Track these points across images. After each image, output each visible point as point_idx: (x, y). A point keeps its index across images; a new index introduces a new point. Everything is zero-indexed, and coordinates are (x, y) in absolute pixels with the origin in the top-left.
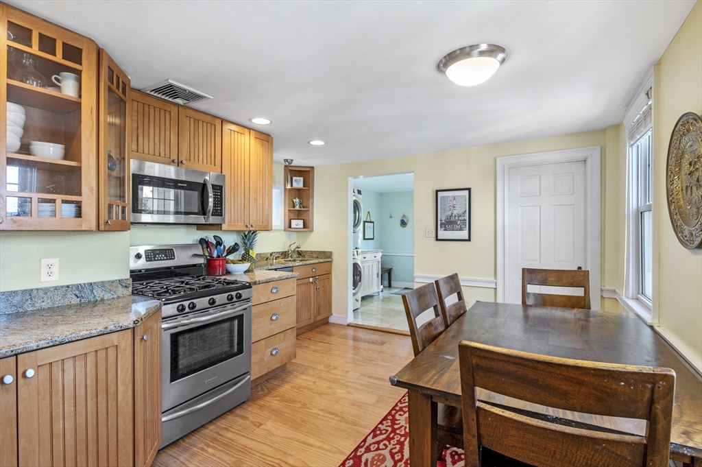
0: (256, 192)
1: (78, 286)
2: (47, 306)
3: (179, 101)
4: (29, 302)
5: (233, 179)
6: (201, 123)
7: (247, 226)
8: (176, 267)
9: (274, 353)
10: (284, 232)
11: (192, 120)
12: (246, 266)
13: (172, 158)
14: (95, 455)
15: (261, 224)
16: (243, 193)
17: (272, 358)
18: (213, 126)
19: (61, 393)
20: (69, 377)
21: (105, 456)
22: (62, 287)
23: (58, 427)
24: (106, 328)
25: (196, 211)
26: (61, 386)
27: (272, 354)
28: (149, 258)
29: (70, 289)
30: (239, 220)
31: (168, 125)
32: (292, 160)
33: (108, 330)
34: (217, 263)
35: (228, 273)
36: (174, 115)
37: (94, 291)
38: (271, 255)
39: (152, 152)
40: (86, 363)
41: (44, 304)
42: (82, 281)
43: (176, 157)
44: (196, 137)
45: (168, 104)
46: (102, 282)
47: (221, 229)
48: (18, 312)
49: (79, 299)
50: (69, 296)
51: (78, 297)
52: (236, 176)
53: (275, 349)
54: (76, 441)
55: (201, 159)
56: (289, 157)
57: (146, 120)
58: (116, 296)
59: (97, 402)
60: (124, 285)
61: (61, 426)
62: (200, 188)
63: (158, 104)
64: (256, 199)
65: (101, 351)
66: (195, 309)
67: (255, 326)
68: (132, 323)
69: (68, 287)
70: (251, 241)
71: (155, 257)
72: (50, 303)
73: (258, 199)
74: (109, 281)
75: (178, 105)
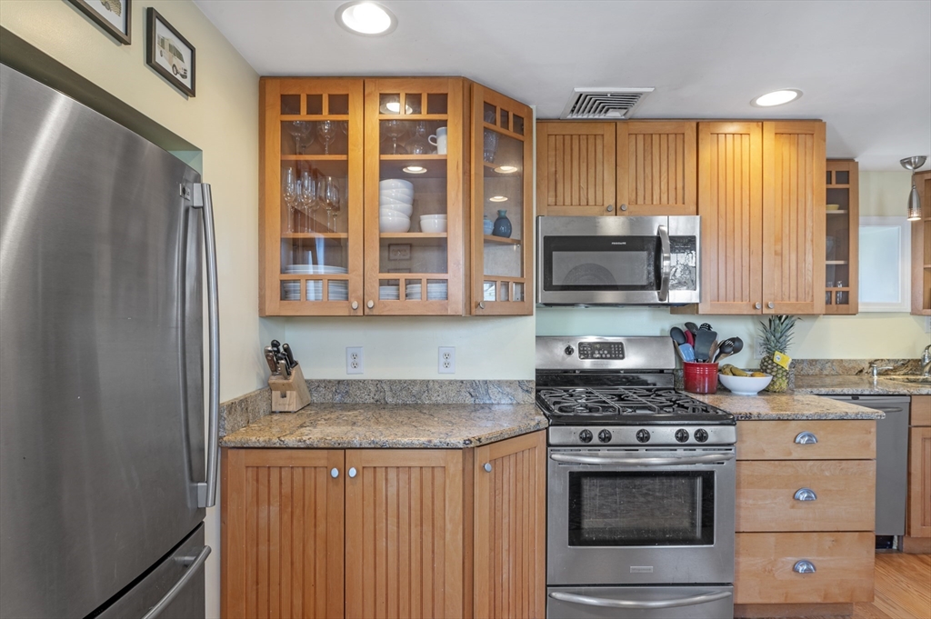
0: (779, 240)
1: (472, 383)
2: (442, 402)
3: (613, 114)
4: (426, 394)
5: (722, 222)
6: (656, 138)
7: (755, 307)
8: (627, 371)
9: (801, 568)
10: (912, 318)
11: (640, 138)
12: (763, 381)
13: (606, 205)
14: (419, 597)
15: (793, 301)
16: (746, 244)
17: (793, 576)
18: (680, 137)
19: (384, 506)
20: (392, 491)
21: (430, 606)
22: (456, 381)
23: (381, 544)
24: (430, 441)
25: (644, 283)
26: (384, 498)
27: (795, 570)
28: (584, 354)
29: (464, 386)
30: (738, 295)
31: (599, 155)
32: (923, 159)
33: (432, 445)
34: (698, 371)
35: (725, 390)
36: (609, 138)
37: (490, 391)
38: (871, 364)
39: (575, 201)
40: (410, 479)
41: (439, 398)
42: (477, 378)
43: (612, 202)
44: (648, 162)
45: (599, 125)
46: (499, 381)
47: (697, 313)
48: (417, 404)
49: (473, 399)
50: (463, 393)
51: (472, 396)
52: (730, 216)
53: (808, 563)
54: (398, 569)
55: (656, 197)
56: (913, 152)
57: (568, 158)
58: (515, 402)
59: (421, 532)
60: (525, 388)
61: (384, 544)
62: (652, 246)
63: (584, 130)
64: (780, 254)
65: (427, 469)
66: (609, 443)
67: (751, 502)
68: (462, 442)
69: (462, 382)
70: (778, 335)
71: (593, 353)
72: (445, 399)
73: (786, 252)
74: (507, 381)
75: (615, 121)
